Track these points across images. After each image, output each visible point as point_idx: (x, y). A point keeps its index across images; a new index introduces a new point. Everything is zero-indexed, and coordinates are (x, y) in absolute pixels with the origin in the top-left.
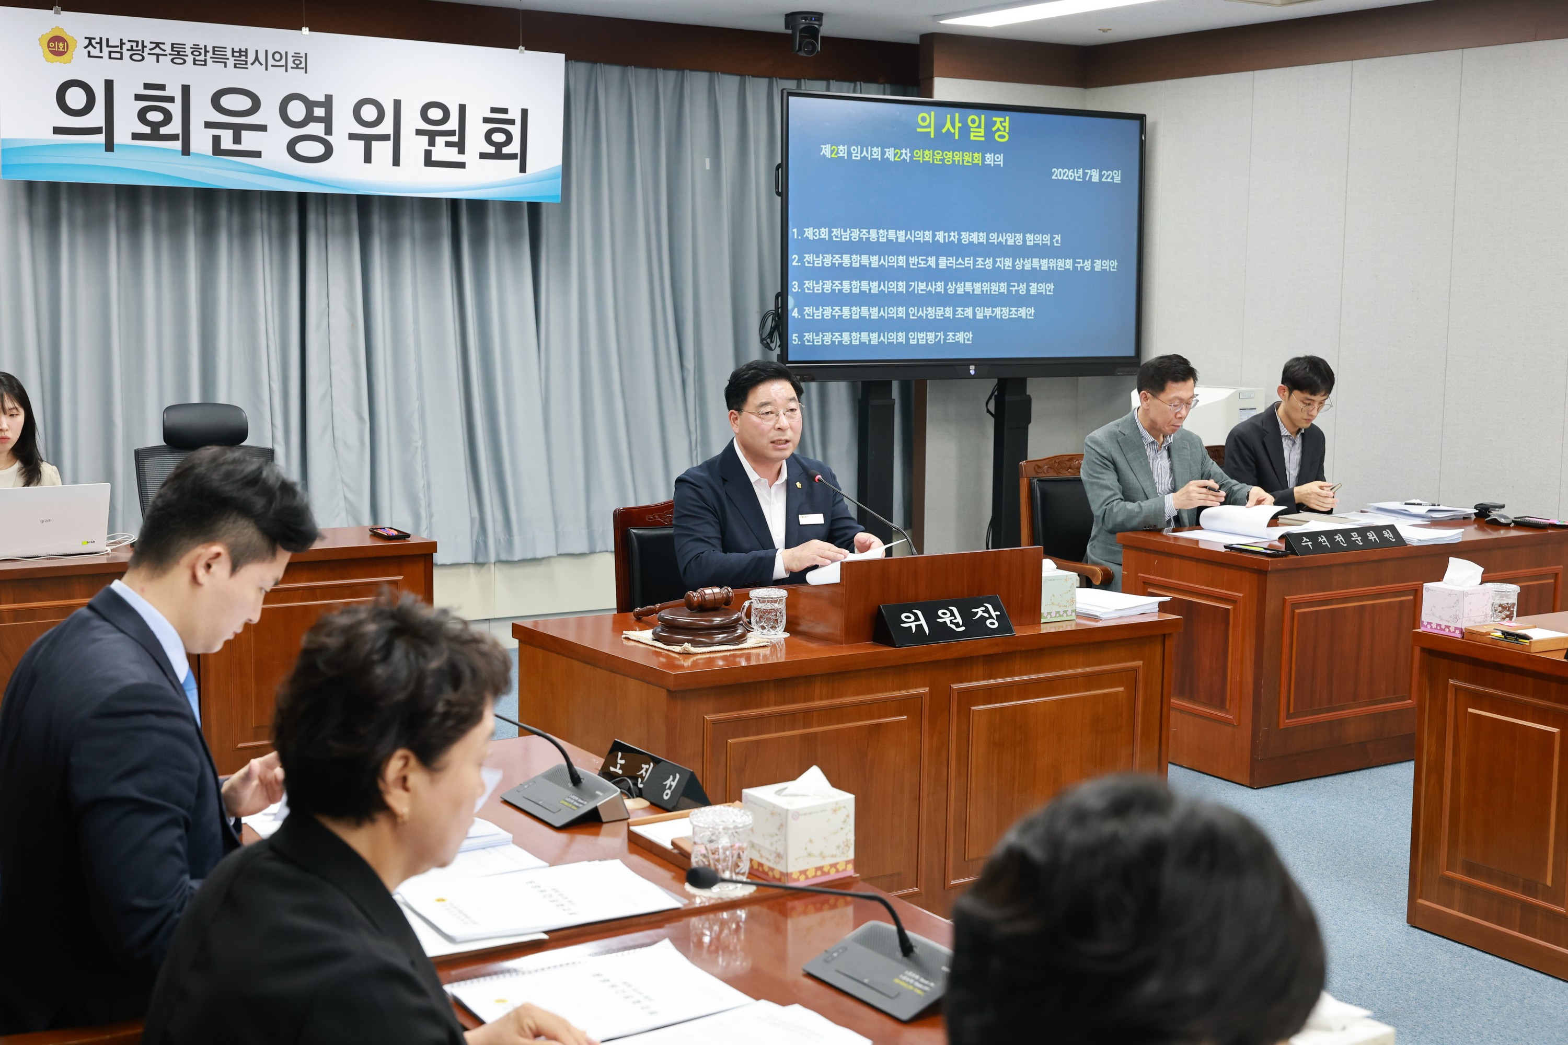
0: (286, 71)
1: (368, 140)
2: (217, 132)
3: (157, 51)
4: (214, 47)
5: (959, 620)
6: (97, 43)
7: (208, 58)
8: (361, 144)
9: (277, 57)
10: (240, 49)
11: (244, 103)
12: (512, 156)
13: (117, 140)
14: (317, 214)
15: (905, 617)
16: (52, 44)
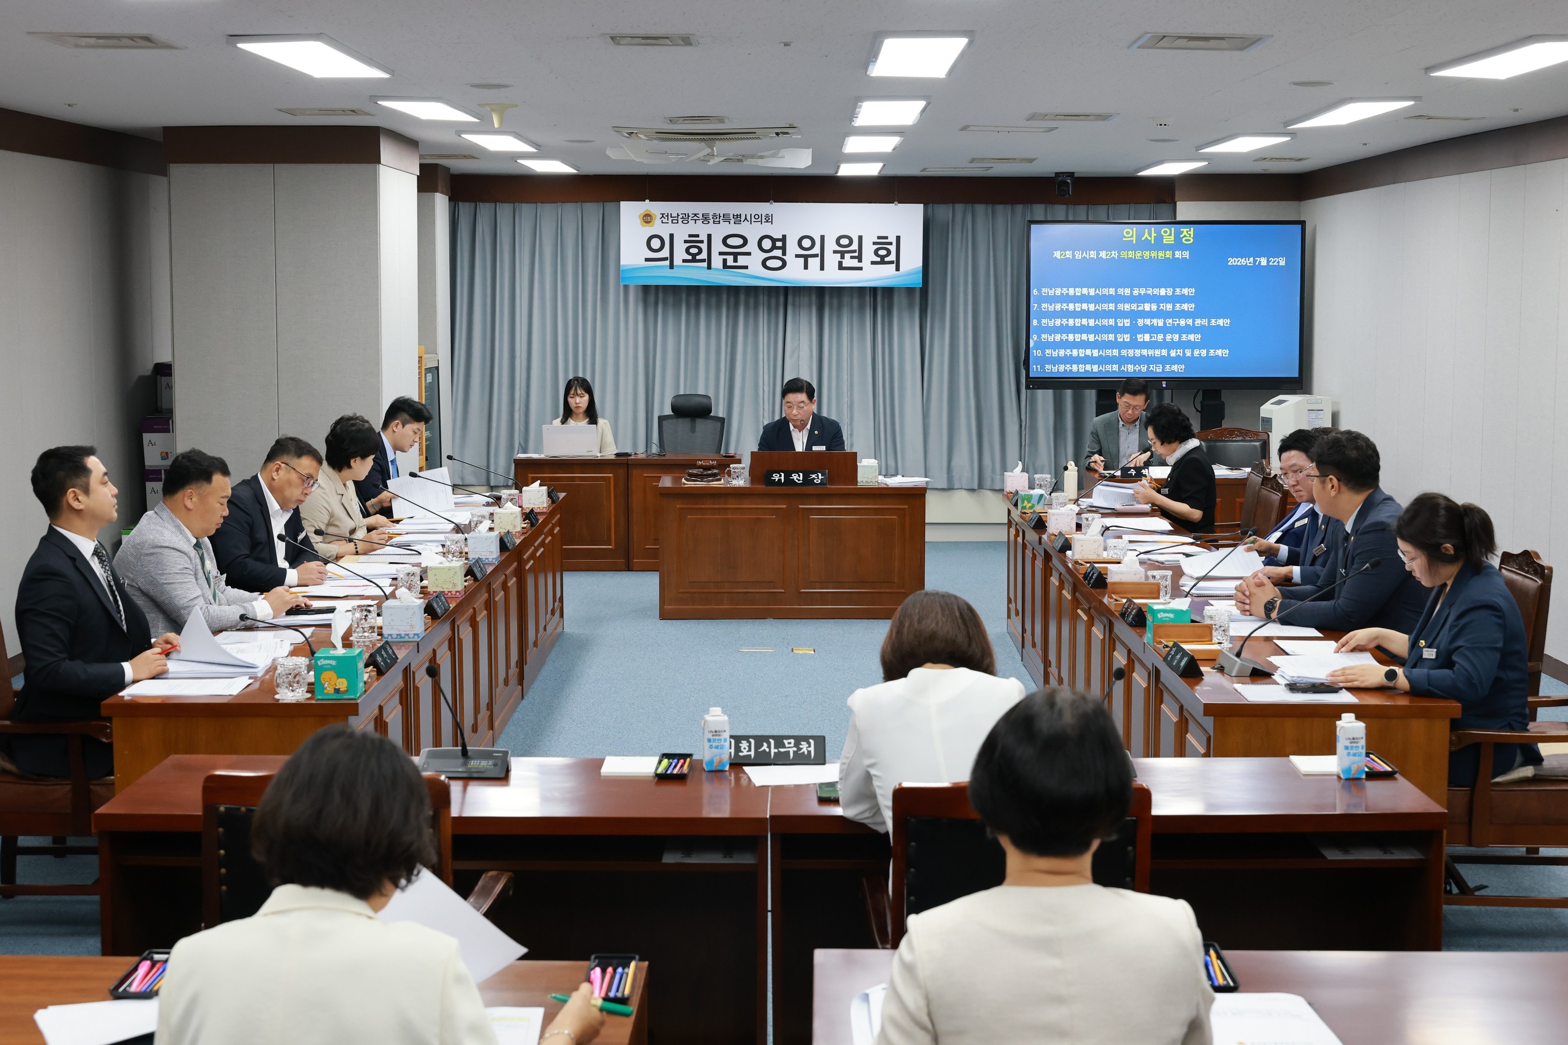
0: (762, 224)
1: (806, 257)
2: (725, 257)
3: (695, 218)
4: (724, 214)
5: (801, 478)
6: (666, 216)
7: (721, 220)
8: (802, 259)
9: (757, 217)
10: (737, 214)
11: (739, 241)
12: (892, 262)
13: (675, 263)
14: (794, 296)
15: (774, 475)
16: (645, 218)
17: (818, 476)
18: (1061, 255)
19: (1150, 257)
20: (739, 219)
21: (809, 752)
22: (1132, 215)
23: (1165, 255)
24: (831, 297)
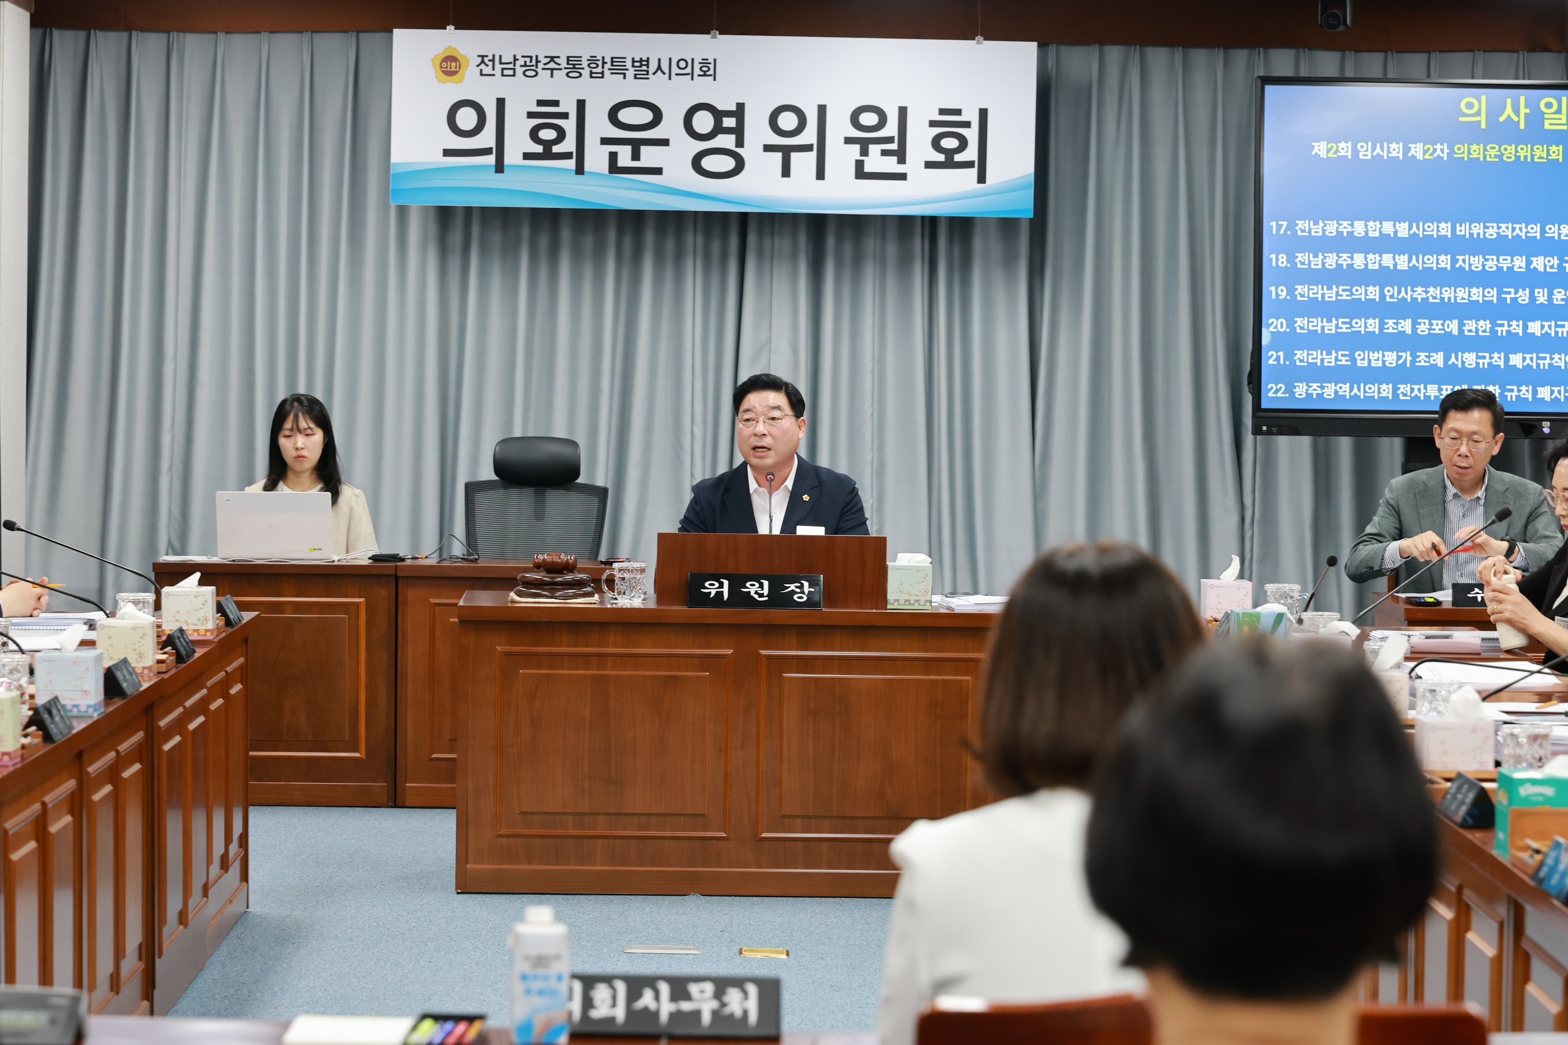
0: (692, 79)
1: (786, 152)
2: (613, 148)
3: (552, 65)
4: (612, 58)
5: (766, 591)
6: (490, 60)
7: (606, 70)
8: (779, 155)
9: (682, 64)
10: (641, 59)
11: (646, 116)
12: (968, 165)
13: (507, 161)
14: (760, 234)
15: (707, 584)
16: (444, 65)
17: (801, 587)
18: (1329, 150)
19: (1517, 158)
20: (644, 68)
21: (745, 1012)
22: (1479, 70)
23: (1548, 154)
24: (840, 239)
